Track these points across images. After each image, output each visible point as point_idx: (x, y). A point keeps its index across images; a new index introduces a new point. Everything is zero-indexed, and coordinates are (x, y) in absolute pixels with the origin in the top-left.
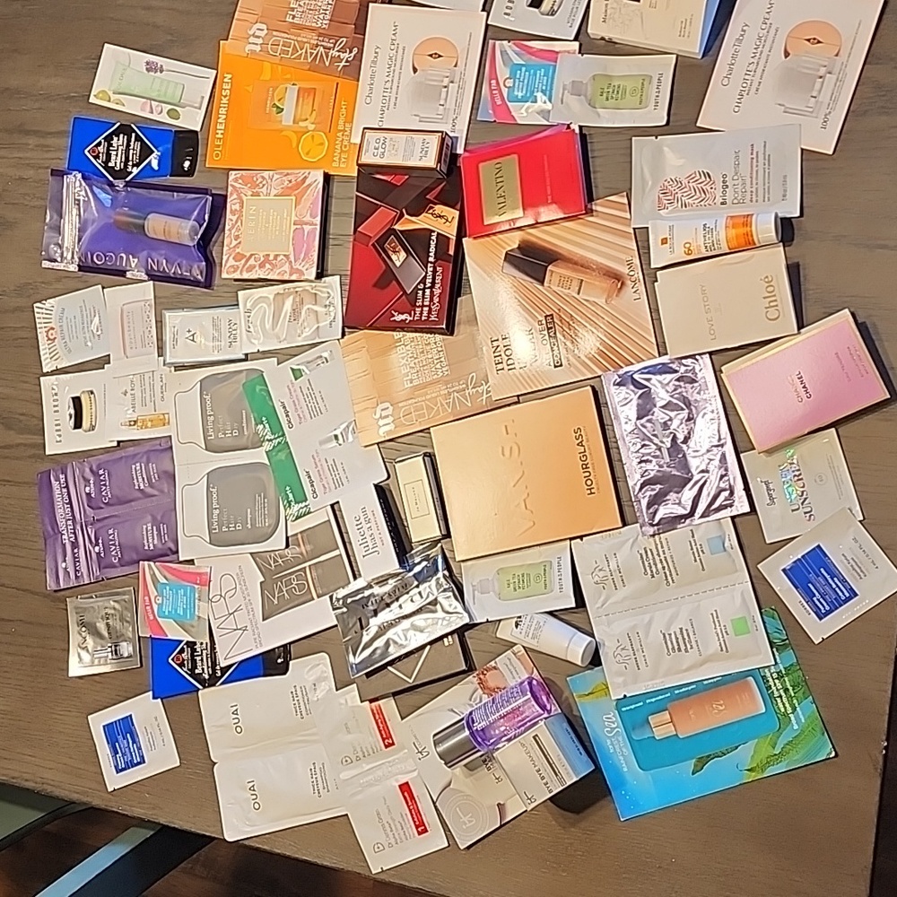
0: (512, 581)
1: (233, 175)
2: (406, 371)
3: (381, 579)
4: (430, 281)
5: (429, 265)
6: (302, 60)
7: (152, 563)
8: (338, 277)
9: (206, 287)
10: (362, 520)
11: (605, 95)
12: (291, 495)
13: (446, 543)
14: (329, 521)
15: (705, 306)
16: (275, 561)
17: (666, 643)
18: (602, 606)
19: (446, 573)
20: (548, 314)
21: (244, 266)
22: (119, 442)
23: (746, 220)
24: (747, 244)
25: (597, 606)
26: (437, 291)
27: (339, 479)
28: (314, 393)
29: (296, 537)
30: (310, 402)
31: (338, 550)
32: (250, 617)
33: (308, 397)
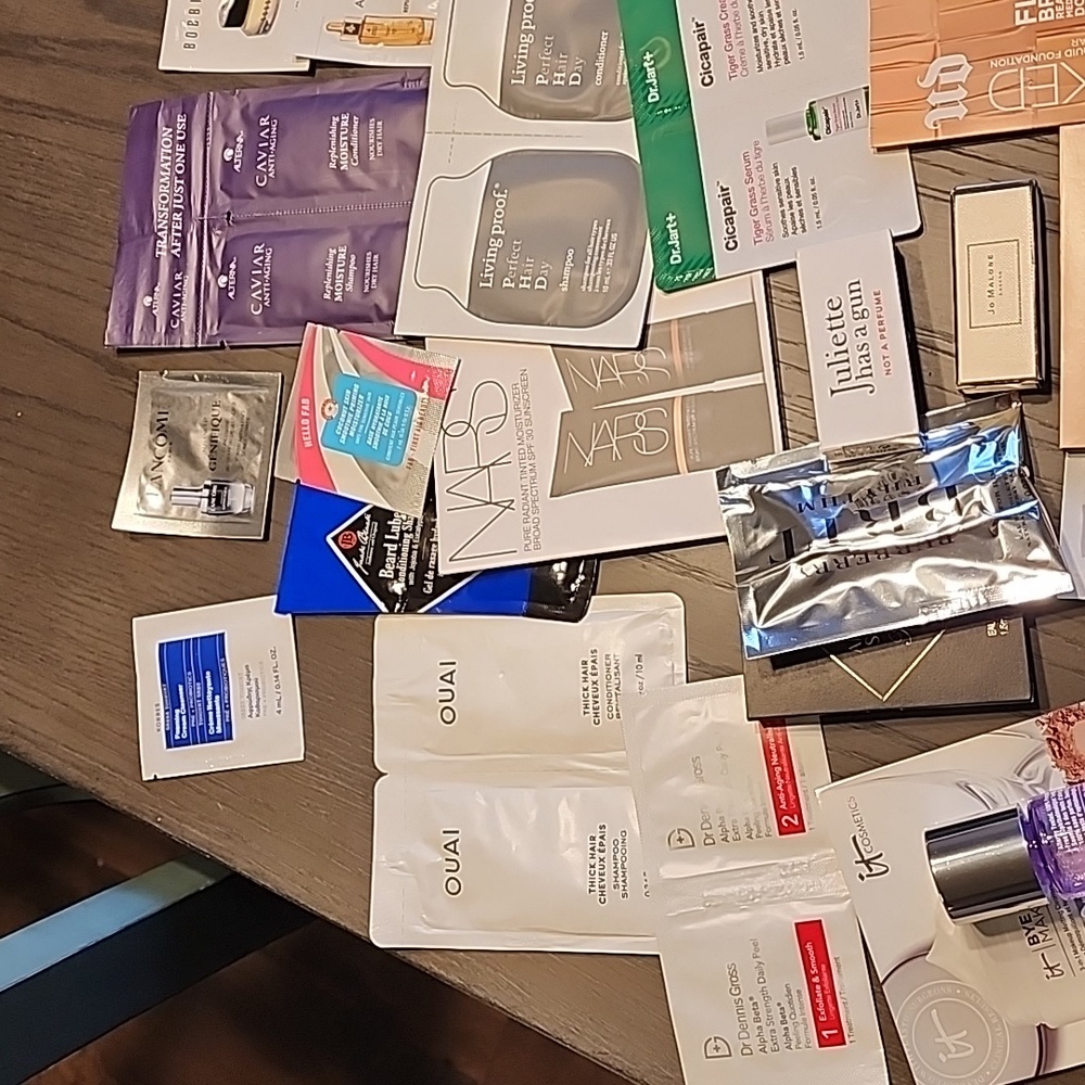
7: (332, 331)
10: (846, 309)
12: (674, 234)
14: (754, 304)
16: (607, 373)
22: (314, 63)
27: (797, 217)
28: (779, 15)
29: (666, 329)
30: (764, 34)
31: (761, 374)
32: (524, 482)
33: (763, 22)
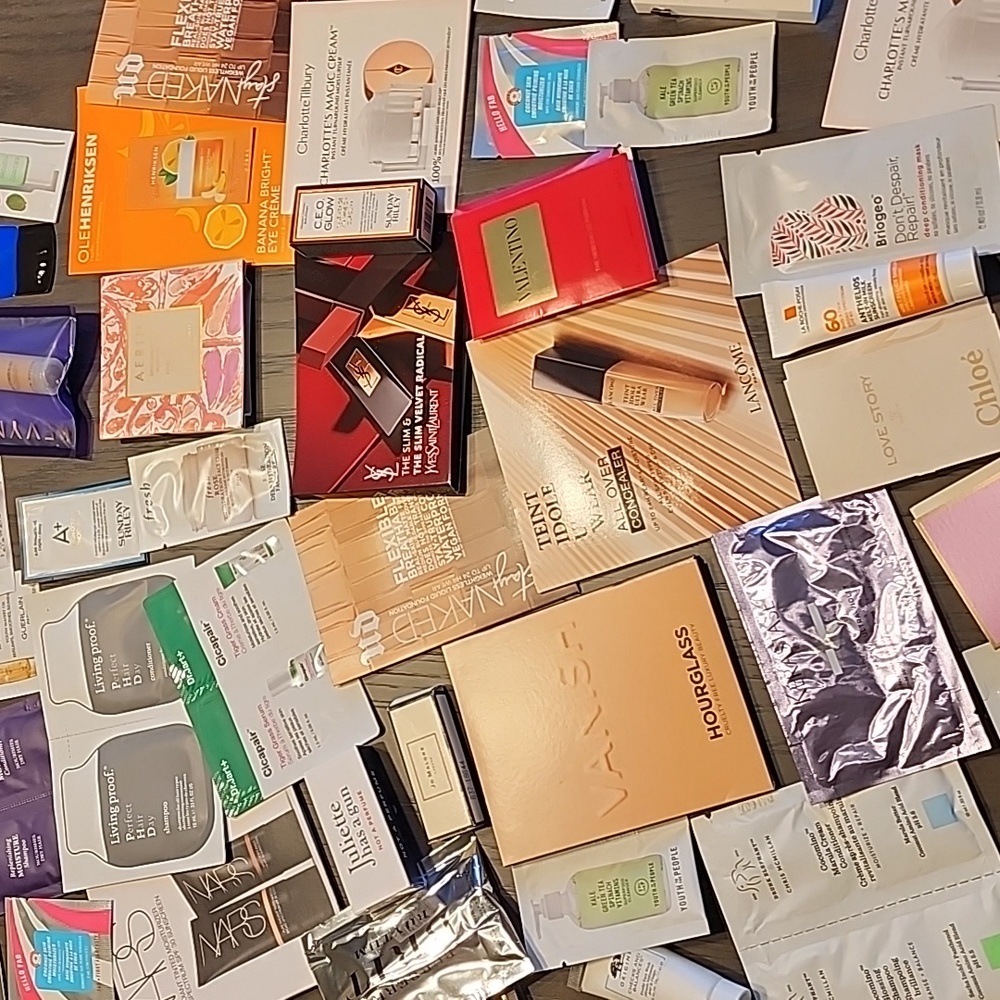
0: (598, 894)
1: (106, 282)
2: (395, 558)
3: (382, 906)
4: (421, 412)
5: (417, 388)
6: (198, 100)
7: (23, 900)
8: (279, 420)
9: (78, 457)
10: (344, 808)
11: (668, 96)
12: (229, 774)
13: (483, 835)
14: (293, 811)
15: (872, 410)
16: (213, 885)
17: (872, 985)
18: (756, 929)
19: (488, 886)
20: (613, 447)
21: (131, 421)
23: (926, 265)
24: (931, 303)
25: (747, 929)
26: (432, 428)
27: (303, 743)
28: (254, 607)
29: (243, 843)
30: (249, 621)
31: (310, 860)
32: (179, 980)
33: (246, 613)
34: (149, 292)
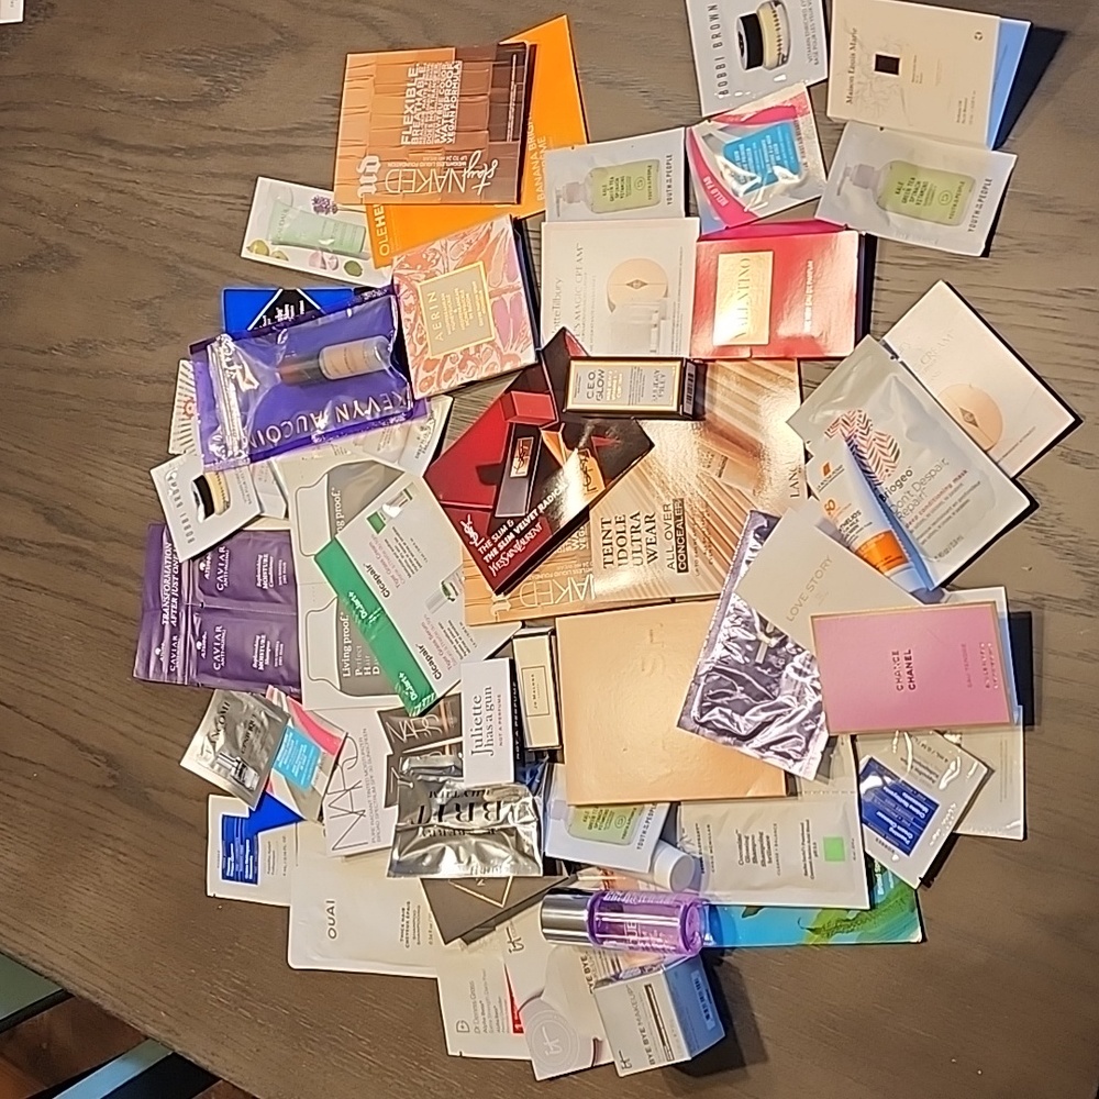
34: (434, 261)
